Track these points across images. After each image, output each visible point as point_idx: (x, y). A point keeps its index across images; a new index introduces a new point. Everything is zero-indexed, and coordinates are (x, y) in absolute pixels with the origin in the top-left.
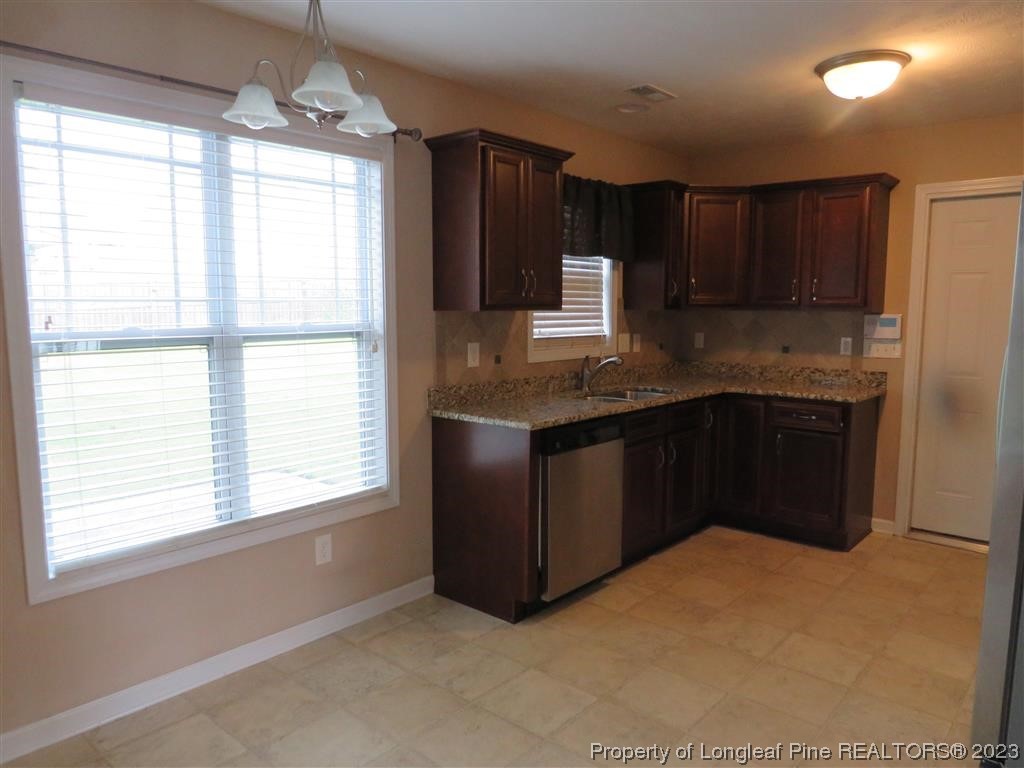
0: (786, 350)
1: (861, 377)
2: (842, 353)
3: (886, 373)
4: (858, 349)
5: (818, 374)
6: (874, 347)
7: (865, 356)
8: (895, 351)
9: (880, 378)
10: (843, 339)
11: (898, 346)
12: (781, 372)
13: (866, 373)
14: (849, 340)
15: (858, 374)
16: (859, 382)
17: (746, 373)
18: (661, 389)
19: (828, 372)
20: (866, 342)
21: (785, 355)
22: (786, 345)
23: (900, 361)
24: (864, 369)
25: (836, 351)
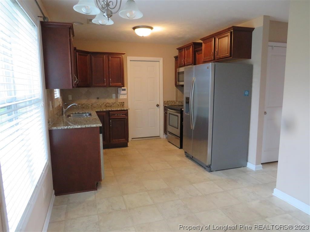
0: (98, 98)
1: (119, 104)
2: (113, 98)
3: (124, 102)
4: (117, 97)
5: (107, 104)
6: (121, 96)
7: (119, 98)
8: (125, 97)
9: (122, 104)
10: (113, 95)
11: (126, 95)
12: (97, 105)
13: (120, 103)
14: (115, 95)
15: (118, 103)
16: (118, 105)
17: (87, 106)
18: (81, 112)
19: (110, 103)
20: (119, 95)
21: (98, 100)
22: (98, 97)
23: (127, 99)
24: (119, 102)
25: (112, 98)
